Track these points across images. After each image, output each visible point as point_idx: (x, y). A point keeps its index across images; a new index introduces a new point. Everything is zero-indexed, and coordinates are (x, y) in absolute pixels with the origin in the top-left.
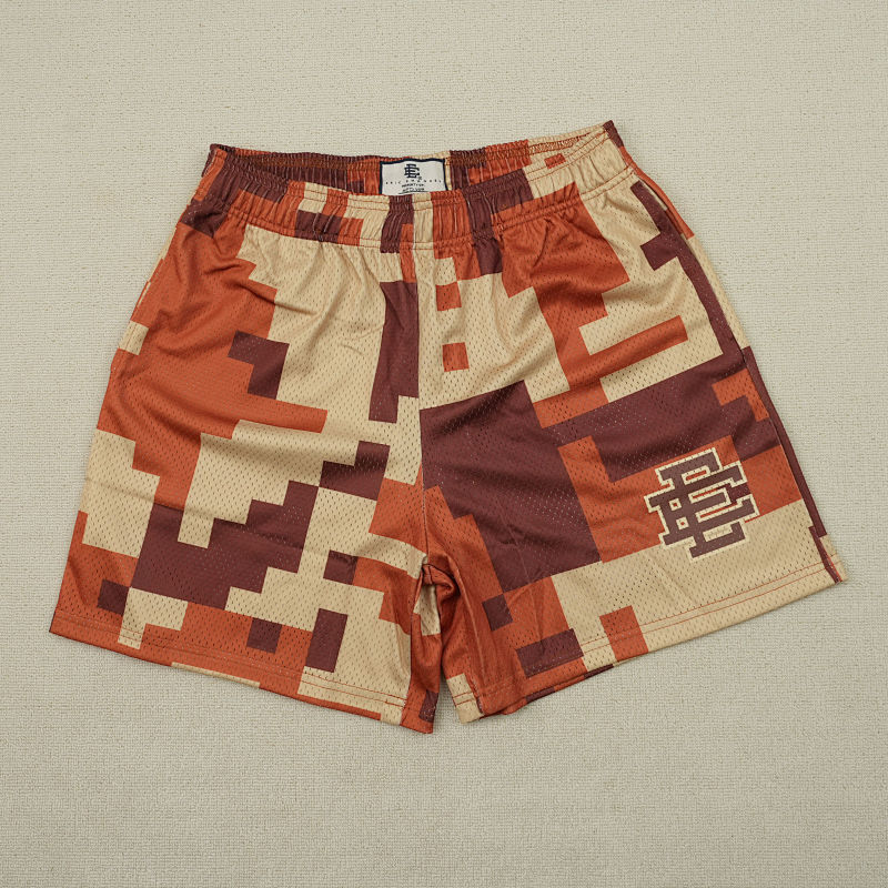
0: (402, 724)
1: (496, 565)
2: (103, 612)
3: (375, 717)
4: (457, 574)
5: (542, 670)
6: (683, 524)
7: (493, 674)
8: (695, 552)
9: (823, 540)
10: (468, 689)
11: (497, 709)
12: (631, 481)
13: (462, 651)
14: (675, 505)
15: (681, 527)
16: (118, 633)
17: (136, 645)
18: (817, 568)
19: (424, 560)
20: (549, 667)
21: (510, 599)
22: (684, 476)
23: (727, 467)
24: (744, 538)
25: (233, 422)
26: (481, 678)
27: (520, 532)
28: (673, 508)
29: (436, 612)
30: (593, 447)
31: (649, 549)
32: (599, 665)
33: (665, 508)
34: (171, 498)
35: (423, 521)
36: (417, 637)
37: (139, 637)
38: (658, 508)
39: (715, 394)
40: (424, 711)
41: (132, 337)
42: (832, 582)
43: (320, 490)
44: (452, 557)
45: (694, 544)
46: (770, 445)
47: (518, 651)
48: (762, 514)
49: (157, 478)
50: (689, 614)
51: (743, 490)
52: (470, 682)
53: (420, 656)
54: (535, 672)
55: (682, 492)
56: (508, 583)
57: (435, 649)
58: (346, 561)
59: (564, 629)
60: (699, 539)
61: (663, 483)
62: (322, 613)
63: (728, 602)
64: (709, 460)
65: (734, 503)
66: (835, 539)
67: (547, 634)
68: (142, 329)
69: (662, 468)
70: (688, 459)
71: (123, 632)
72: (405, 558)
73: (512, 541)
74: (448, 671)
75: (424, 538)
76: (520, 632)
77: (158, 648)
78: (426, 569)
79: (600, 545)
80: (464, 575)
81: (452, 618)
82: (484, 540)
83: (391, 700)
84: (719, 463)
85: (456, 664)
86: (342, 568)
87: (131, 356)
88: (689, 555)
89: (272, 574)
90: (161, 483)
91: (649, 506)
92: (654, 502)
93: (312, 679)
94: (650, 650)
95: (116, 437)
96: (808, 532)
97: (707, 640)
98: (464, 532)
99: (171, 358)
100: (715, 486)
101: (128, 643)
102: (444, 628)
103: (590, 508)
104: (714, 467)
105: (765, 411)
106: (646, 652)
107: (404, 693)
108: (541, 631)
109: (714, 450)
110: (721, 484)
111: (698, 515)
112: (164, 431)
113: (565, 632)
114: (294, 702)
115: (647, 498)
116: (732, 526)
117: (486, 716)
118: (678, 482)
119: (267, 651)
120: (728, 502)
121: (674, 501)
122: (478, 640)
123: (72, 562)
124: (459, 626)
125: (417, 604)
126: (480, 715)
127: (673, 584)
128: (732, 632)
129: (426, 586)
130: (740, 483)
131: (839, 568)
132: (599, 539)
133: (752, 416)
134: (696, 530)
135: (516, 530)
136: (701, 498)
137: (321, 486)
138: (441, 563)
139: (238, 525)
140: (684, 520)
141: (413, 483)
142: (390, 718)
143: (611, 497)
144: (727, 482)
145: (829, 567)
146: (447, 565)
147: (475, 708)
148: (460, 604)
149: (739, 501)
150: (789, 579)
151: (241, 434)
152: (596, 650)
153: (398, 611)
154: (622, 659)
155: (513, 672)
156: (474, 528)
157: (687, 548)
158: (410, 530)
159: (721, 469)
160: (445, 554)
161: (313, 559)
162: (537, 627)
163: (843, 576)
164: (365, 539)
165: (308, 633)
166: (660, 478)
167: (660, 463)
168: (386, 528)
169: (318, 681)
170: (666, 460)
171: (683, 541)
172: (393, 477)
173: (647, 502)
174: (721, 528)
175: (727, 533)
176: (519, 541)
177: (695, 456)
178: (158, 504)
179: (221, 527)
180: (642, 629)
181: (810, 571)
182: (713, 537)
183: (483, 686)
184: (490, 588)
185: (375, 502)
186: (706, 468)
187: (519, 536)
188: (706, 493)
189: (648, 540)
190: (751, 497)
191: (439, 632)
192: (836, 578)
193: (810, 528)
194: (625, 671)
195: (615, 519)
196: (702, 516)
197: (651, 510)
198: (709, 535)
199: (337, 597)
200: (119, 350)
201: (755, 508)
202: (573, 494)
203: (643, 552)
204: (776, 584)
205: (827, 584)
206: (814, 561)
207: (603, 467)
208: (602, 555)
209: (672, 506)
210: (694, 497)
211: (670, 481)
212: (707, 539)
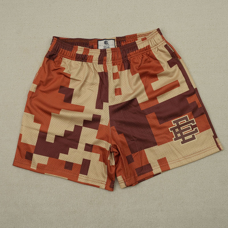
0: (105, 189)
1: (130, 147)
2: (26, 160)
3: (98, 187)
4: (119, 149)
5: (142, 174)
6: (179, 135)
7: (129, 175)
8: (182, 143)
9: (217, 139)
10: (122, 179)
11: (130, 185)
12: (165, 124)
13: (121, 169)
14: (177, 130)
15: (178, 136)
16: (30, 166)
17: (35, 169)
18: (215, 147)
19: (110, 146)
20: (144, 173)
21: (133, 155)
22: (179, 122)
23: (191, 120)
24: (195, 139)
25: (60, 110)
26: (126, 177)
27: (136, 138)
28: (176, 131)
29: (114, 159)
30: (155, 115)
31: (170, 142)
32: (157, 173)
33: (174, 131)
34: (44, 130)
35: (110, 135)
36: (109, 166)
37: (36, 166)
38: (172, 131)
39: (187, 101)
40: (111, 186)
41: (33, 88)
42: (219, 150)
43: (83, 127)
44: (118, 145)
45: (182, 141)
46: (202, 114)
47: (136, 169)
48: (200, 132)
49: (40, 125)
50: (181, 159)
51: (195, 126)
52: (123, 178)
53: (109, 171)
54: (140, 175)
55: (179, 127)
56: (133, 152)
57: (114, 169)
58: (90, 146)
59: (148, 163)
60: (184, 139)
61: (174, 124)
62: (84, 160)
63: (191, 156)
64: (186, 118)
66: (220, 139)
67: (143, 165)
68: (35, 86)
69: (173, 121)
70: (180, 118)
71: (32, 165)
72: (105, 145)
73: (134, 140)
74: (117, 175)
75: (110, 140)
76: (136, 164)
77: (41, 169)
78: (111, 148)
79: (157, 141)
80: (121, 149)
81: (118, 161)
82: (126, 140)
83: (102, 182)
84: (189, 119)
85: (119, 173)
86: (89, 148)
87: (33, 93)
89: (71, 150)
90: (41, 126)
92: (171, 129)
93: (81, 177)
94: (171, 169)
95: (29, 114)
96: (213, 137)
97: (186, 166)
98: (121, 138)
99: (43, 93)
100: (188, 125)
101: (33, 168)
102: (116, 163)
103: (154, 131)
104: (187, 120)
105: (201, 105)
106: (169, 169)
107: (106, 180)
108: (142, 164)
109: (187, 115)
110: (189, 124)
111: (183, 133)
112: (42, 112)
113: (148, 164)
114: (77, 183)
115: (169, 128)
116: (192, 136)
117: (127, 187)
118: (178, 124)
119: (70, 170)
120: (191, 129)
121: (177, 129)
122: (125, 167)
123: (18, 147)
124: (120, 163)
125: (109, 157)
126: (126, 186)
127: (177, 151)
128: (192, 164)
129: (111, 152)
130: (194, 124)
131: (221, 147)
132: (157, 139)
133: (197, 106)
134: (183, 137)
135: (135, 137)
137: (83, 126)
138: (115, 146)
139: (62, 137)
140: (179, 134)
141: (107, 125)
142: (102, 187)
143: (160, 128)
144: (191, 124)
145: (218, 146)
146: (117, 147)
147: (124, 184)
148: (120, 157)
149: (194, 129)
151: (62, 113)
152: (156, 169)
153: (104, 159)
154: (163, 171)
155: (134, 175)
156: (124, 137)
157: (180, 142)
158: (107, 138)
159: (189, 121)
160: (116, 144)
161: (81, 145)
162: (141, 163)
163: (222, 149)
164: (95, 140)
165: (80, 165)
166: (173, 123)
167: (173, 119)
168: (100, 137)
169: (83, 178)
170: (174, 118)
171: (179, 140)
172: (102, 124)
173: (170, 130)
175: (191, 137)
176: (136, 140)
177: (182, 117)
178: (41, 131)
179: (57, 137)
180: (169, 163)
181: (213, 147)
182: (187, 139)
183: (126, 179)
184: (128, 153)
185: (97, 130)
186: (185, 120)
187: (135, 139)
188: (185, 127)
189: (170, 140)
190: (197, 128)
191: (115, 164)
192: (220, 149)
193: (213, 136)
194: (164, 174)
195: (161, 134)
196: (184, 133)
198: (186, 138)
199: (88, 155)
200: (30, 91)
201: (198, 131)
202: (150, 128)
203: (168, 143)
204: (204, 151)
205: (218, 151)
206: (214, 145)
207: (158, 120)
208: (158, 144)
209: (176, 130)
210: (182, 128)
211: (176, 124)
212: (186, 139)
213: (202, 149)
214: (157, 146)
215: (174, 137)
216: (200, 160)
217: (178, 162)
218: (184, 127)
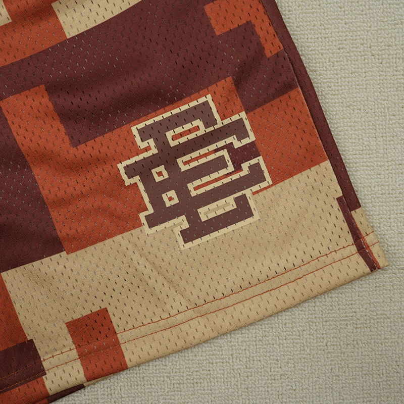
6: (171, 199)
8: (188, 236)
9: (356, 215)
12: (101, 144)
14: (160, 174)
15: (168, 204)
18: (346, 252)
22: (169, 134)
23: (227, 121)
24: (251, 214)
28: (158, 179)
30: (46, 100)
31: (127, 234)
32: (65, 386)
33: (147, 178)
38: (137, 179)
39: (208, 20)
42: (368, 270)
45: (186, 225)
46: (287, 87)
48: (275, 183)
51: (250, 152)
55: (168, 156)
59: (21, 340)
60: (193, 218)
61: (142, 145)
64: (203, 112)
65: (238, 168)
66: (371, 213)
69: (141, 125)
70: (176, 111)
79: (62, 230)
84: (217, 116)
88: (180, 240)
91: (125, 177)
92: (131, 171)
94: (129, 364)
96: (336, 204)
97: (206, 348)
100: (212, 148)
104: (209, 121)
105: (277, 41)
106: (123, 367)
109: (209, 97)
110: (221, 144)
111: (190, 186)
113: (22, 344)
115: (121, 166)
116: (236, 200)
118: (162, 144)
120: (231, 168)
121: (158, 169)
127: (160, 279)
130: (246, 141)
131: (375, 251)
132: (62, 222)
133: (261, 50)
134: (189, 206)
136: (194, 164)
140: (172, 193)
143: (75, 167)
144: (229, 140)
145: (363, 250)
149: (245, 166)
150: (309, 268)
154: (93, 377)
157: (177, 231)
159: (219, 125)
163: (381, 261)
166: (138, 139)
167: (138, 119)
170: (146, 115)
171: (171, 222)
173: (122, 172)
174: (221, 202)
175: (228, 209)
177: (185, 107)
180: (121, 337)
181: (338, 256)
182: (212, 215)
186: (198, 123)
188: (201, 157)
189: (127, 223)
190: (260, 160)
192: (373, 266)
193: (339, 199)
194: (100, 389)
195: (82, 195)
196: (195, 189)
197: (128, 182)
198: (206, 213)
201: (266, 174)
202: (25, 165)
203: (118, 238)
204: (292, 275)
205: (360, 272)
206: (342, 243)
207: (62, 127)
208: (65, 244)
209: (156, 176)
210: (185, 163)
211: (151, 142)
212: (204, 218)
213: (283, 263)
214: (64, 254)
215: (147, 209)
216: (275, 319)
217: (167, 334)
218: (197, 159)
